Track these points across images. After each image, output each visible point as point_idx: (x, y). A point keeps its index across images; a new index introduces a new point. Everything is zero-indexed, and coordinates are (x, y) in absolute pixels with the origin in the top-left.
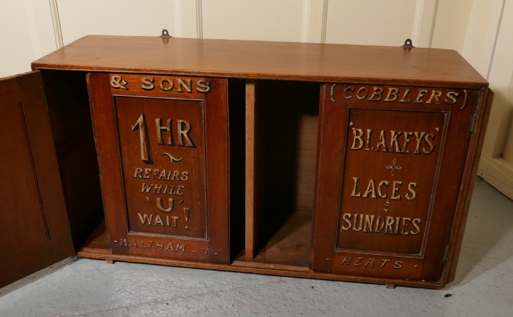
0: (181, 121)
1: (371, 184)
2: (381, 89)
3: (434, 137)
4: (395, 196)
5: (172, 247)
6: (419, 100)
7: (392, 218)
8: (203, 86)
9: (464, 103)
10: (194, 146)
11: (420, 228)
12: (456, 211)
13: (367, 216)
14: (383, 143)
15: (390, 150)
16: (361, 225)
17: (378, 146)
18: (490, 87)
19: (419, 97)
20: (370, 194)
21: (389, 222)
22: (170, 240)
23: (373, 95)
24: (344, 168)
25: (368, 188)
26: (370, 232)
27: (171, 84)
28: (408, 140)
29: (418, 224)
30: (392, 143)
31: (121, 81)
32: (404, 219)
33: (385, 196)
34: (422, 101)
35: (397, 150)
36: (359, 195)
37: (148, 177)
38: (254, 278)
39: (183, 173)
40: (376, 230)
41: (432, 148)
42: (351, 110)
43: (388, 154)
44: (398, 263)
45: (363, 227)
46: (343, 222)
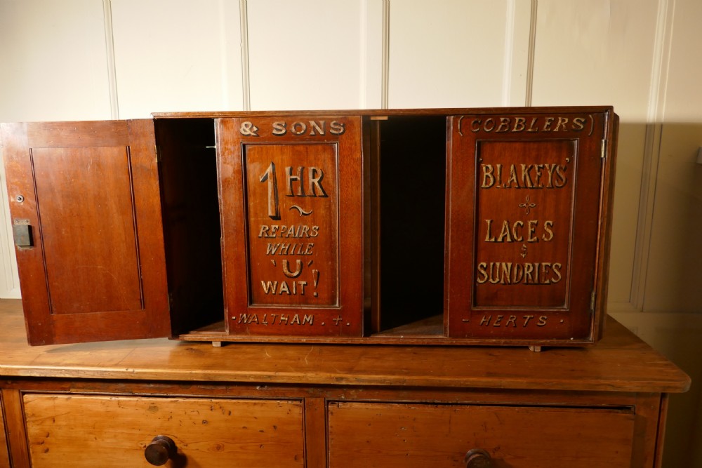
0: (312, 168)
1: (505, 226)
2: (508, 119)
3: (566, 167)
4: (531, 238)
5: (298, 320)
7: (530, 265)
8: (337, 127)
9: (592, 129)
11: (561, 274)
13: (504, 264)
14: (514, 178)
15: (522, 186)
16: (497, 275)
17: (509, 182)
18: (616, 111)
19: (546, 126)
20: (505, 237)
21: (528, 270)
22: (297, 311)
23: (500, 126)
24: (476, 209)
25: (503, 230)
26: (509, 284)
27: (304, 127)
28: (539, 174)
29: (559, 270)
30: (523, 178)
31: (252, 126)
32: (544, 264)
33: (520, 239)
34: (549, 130)
35: (529, 185)
36: (493, 240)
37: (274, 236)
39: (313, 227)
40: (514, 280)
41: (564, 180)
42: (479, 143)
43: (521, 190)
44: (542, 318)
45: (500, 278)
46: (478, 274)
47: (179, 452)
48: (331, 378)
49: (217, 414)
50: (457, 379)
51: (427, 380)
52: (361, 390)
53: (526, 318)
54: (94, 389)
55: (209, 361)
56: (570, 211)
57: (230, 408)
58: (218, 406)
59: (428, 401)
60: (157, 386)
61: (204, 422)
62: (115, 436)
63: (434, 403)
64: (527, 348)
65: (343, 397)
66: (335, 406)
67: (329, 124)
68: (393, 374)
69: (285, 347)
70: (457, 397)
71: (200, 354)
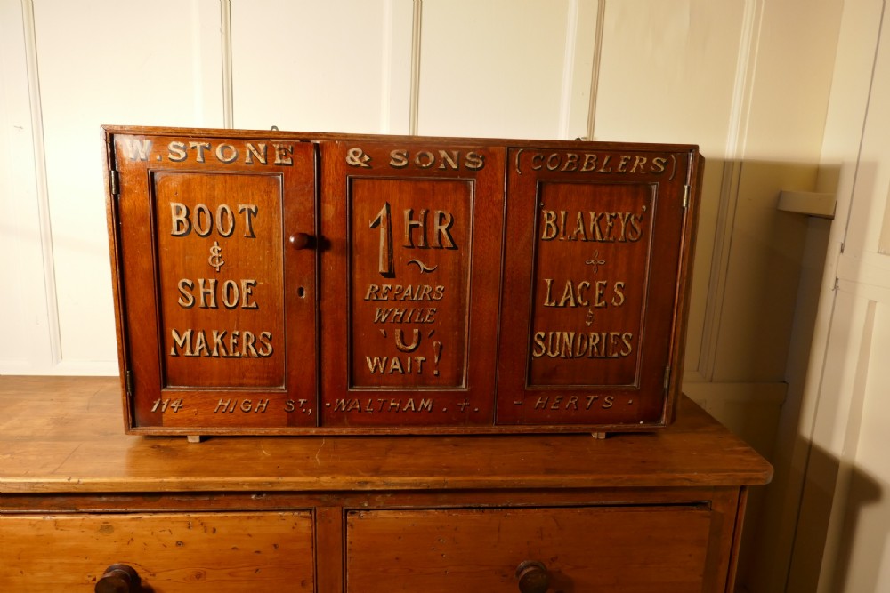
1: (569, 287)
2: (576, 156)
3: (641, 217)
4: (599, 302)
6: (622, 168)
7: (597, 334)
9: (673, 172)
11: (632, 347)
13: (565, 334)
14: (581, 228)
15: (589, 238)
16: (558, 347)
17: (575, 232)
18: (702, 151)
19: (621, 165)
20: (567, 301)
21: (594, 341)
23: (567, 164)
24: (535, 265)
25: (565, 294)
26: (571, 358)
29: (630, 341)
30: (591, 228)
32: (612, 334)
33: (586, 303)
34: (625, 170)
35: (598, 237)
36: (553, 304)
40: (577, 354)
41: (639, 232)
42: (540, 184)
43: (587, 244)
44: (609, 399)
45: (560, 351)
46: (535, 346)
47: (143, 584)
48: (353, 482)
49: (198, 533)
50: (509, 479)
51: (474, 481)
52: (389, 496)
53: (589, 399)
54: (20, 505)
55: (186, 464)
56: (645, 271)
57: (215, 525)
58: (198, 523)
59: (473, 505)
60: (113, 499)
61: (179, 544)
62: (51, 568)
63: (480, 508)
64: (590, 434)
65: (366, 505)
66: (356, 517)
67: (465, 154)
68: (432, 475)
69: (288, 440)
70: (509, 500)
71: (172, 454)
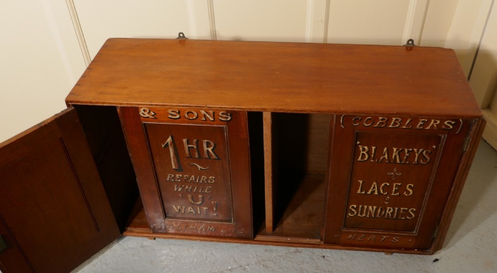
0: (206, 141)
1: (374, 185)
2: (386, 118)
3: (431, 152)
5: (203, 229)
6: (420, 126)
7: (391, 208)
8: (224, 116)
9: (459, 129)
10: (219, 159)
11: (415, 215)
12: (447, 205)
13: (370, 207)
14: (386, 156)
15: (392, 162)
16: (365, 213)
17: (381, 158)
19: (419, 125)
20: (373, 192)
21: (389, 211)
22: (202, 224)
23: (378, 123)
24: (351, 174)
25: (372, 188)
26: (373, 218)
27: (196, 114)
28: (408, 155)
29: (414, 212)
30: (393, 157)
31: (150, 112)
32: (402, 209)
33: (386, 193)
34: (422, 128)
35: (398, 161)
36: (364, 193)
37: (179, 181)
38: (274, 249)
39: (210, 177)
40: (378, 216)
41: (429, 160)
42: (358, 133)
43: (390, 164)
44: (396, 238)
45: (366, 214)
46: (349, 211)
53: (383, 237)
